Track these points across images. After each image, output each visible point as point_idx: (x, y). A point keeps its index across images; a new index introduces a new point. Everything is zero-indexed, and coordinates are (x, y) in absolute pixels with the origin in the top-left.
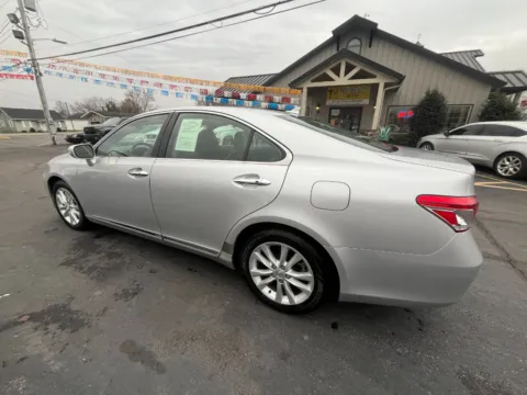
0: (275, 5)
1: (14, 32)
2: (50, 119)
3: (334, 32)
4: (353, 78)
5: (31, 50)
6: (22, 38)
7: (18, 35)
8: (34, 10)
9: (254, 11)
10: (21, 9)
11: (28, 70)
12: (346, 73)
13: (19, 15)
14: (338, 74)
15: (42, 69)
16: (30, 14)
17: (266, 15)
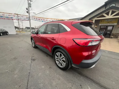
1: (27, 11)
2: (31, 29)
3: (105, 3)
4: (114, 15)
5: (29, 15)
6: (28, 13)
7: (27, 12)
8: (30, 7)
10: (28, 7)
11: (28, 19)
12: (111, 15)
13: (28, 8)
14: (108, 15)
15: (31, 19)
16: (30, 8)
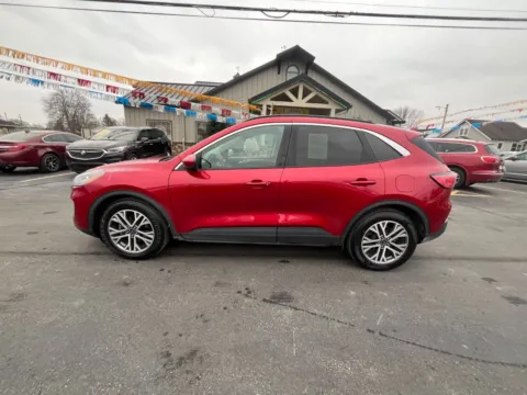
0: (289, 11)
4: (309, 101)
9: (262, 10)
12: (304, 96)
14: (296, 96)
17: (277, 19)
